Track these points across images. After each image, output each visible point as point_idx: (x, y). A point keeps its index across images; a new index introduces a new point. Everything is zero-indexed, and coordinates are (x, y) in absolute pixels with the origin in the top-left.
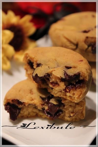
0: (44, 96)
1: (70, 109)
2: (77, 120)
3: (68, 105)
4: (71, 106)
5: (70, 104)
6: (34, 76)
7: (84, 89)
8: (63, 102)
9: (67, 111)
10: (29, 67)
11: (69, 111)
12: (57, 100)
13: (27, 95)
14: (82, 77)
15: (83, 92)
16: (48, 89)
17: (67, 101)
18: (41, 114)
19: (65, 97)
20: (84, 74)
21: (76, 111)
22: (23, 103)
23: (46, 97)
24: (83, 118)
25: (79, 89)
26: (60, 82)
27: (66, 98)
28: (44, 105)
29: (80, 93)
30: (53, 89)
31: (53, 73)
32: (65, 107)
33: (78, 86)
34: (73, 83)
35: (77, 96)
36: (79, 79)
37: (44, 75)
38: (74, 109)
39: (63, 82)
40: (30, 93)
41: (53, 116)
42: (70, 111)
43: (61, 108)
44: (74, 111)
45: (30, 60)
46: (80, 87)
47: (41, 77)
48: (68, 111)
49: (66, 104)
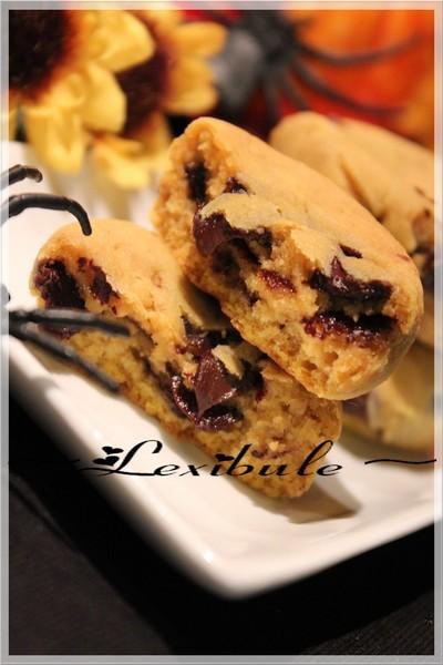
0: (197, 321)
1: (279, 421)
2: (268, 490)
3: (277, 397)
4: (285, 408)
5: (287, 400)
6: (203, 217)
7: (376, 358)
8: (266, 375)
9: (259, 424)
10: (184, 184)
11: (268, 429)
12: (242, 360)
13: (138, 278)
14: (394, 307)
15: (369, 367)
16: (228, 301)
17: (283, 380)
18: (147, 389)
19: (284, 357)
20: (405, 299)
21: (294, 440)
22: (116, 295)
23: (203, 328)
24: (299, 493)
25: (361, 347)
26: (304, 283)
27: (289, 365)
28: (183, 351)
29: (360, 364)
30: (258, 302)
31: (294, 235)
32: (264, 403)
33: (362, 334)
34: (349, 314)
35: (344, 369)
36: (382, 308)
37: (250, 228)
38: (293, 429)
39: (313, 287)
40: (153, 278)
41: (201, 412)
42: (273, 428)
43: (242, 401)
44: (289, 437)
45: (206, 157)
46: (369, 344)
47: (237, 231)
48: (266, 423)
49: (273, 389)
